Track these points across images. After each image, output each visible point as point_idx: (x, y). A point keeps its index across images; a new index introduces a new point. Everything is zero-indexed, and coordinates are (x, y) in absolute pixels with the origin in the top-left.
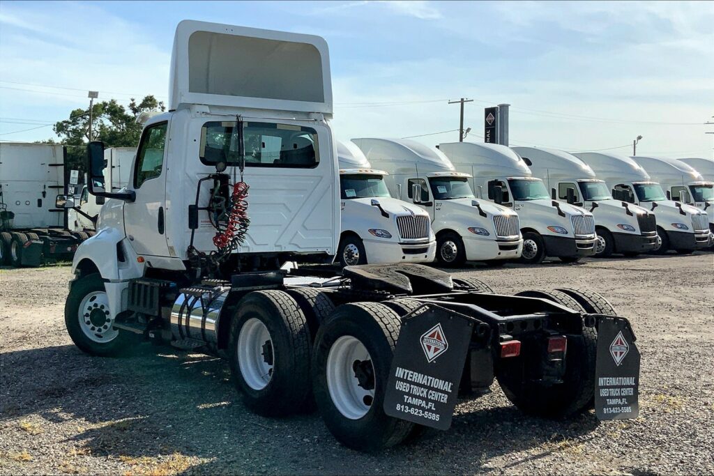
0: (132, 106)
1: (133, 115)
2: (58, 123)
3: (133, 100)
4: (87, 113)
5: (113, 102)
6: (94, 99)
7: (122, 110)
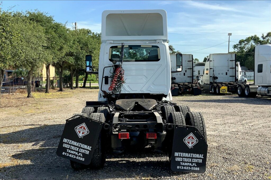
0: (263, 37)
1: (263, 40)
2: (234, 45)
3: (263, 34)
4: (245, 40)
5: (256, 36)
6: (230, 36)
7: (258, 38)
